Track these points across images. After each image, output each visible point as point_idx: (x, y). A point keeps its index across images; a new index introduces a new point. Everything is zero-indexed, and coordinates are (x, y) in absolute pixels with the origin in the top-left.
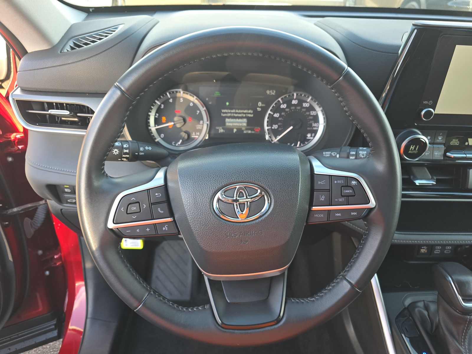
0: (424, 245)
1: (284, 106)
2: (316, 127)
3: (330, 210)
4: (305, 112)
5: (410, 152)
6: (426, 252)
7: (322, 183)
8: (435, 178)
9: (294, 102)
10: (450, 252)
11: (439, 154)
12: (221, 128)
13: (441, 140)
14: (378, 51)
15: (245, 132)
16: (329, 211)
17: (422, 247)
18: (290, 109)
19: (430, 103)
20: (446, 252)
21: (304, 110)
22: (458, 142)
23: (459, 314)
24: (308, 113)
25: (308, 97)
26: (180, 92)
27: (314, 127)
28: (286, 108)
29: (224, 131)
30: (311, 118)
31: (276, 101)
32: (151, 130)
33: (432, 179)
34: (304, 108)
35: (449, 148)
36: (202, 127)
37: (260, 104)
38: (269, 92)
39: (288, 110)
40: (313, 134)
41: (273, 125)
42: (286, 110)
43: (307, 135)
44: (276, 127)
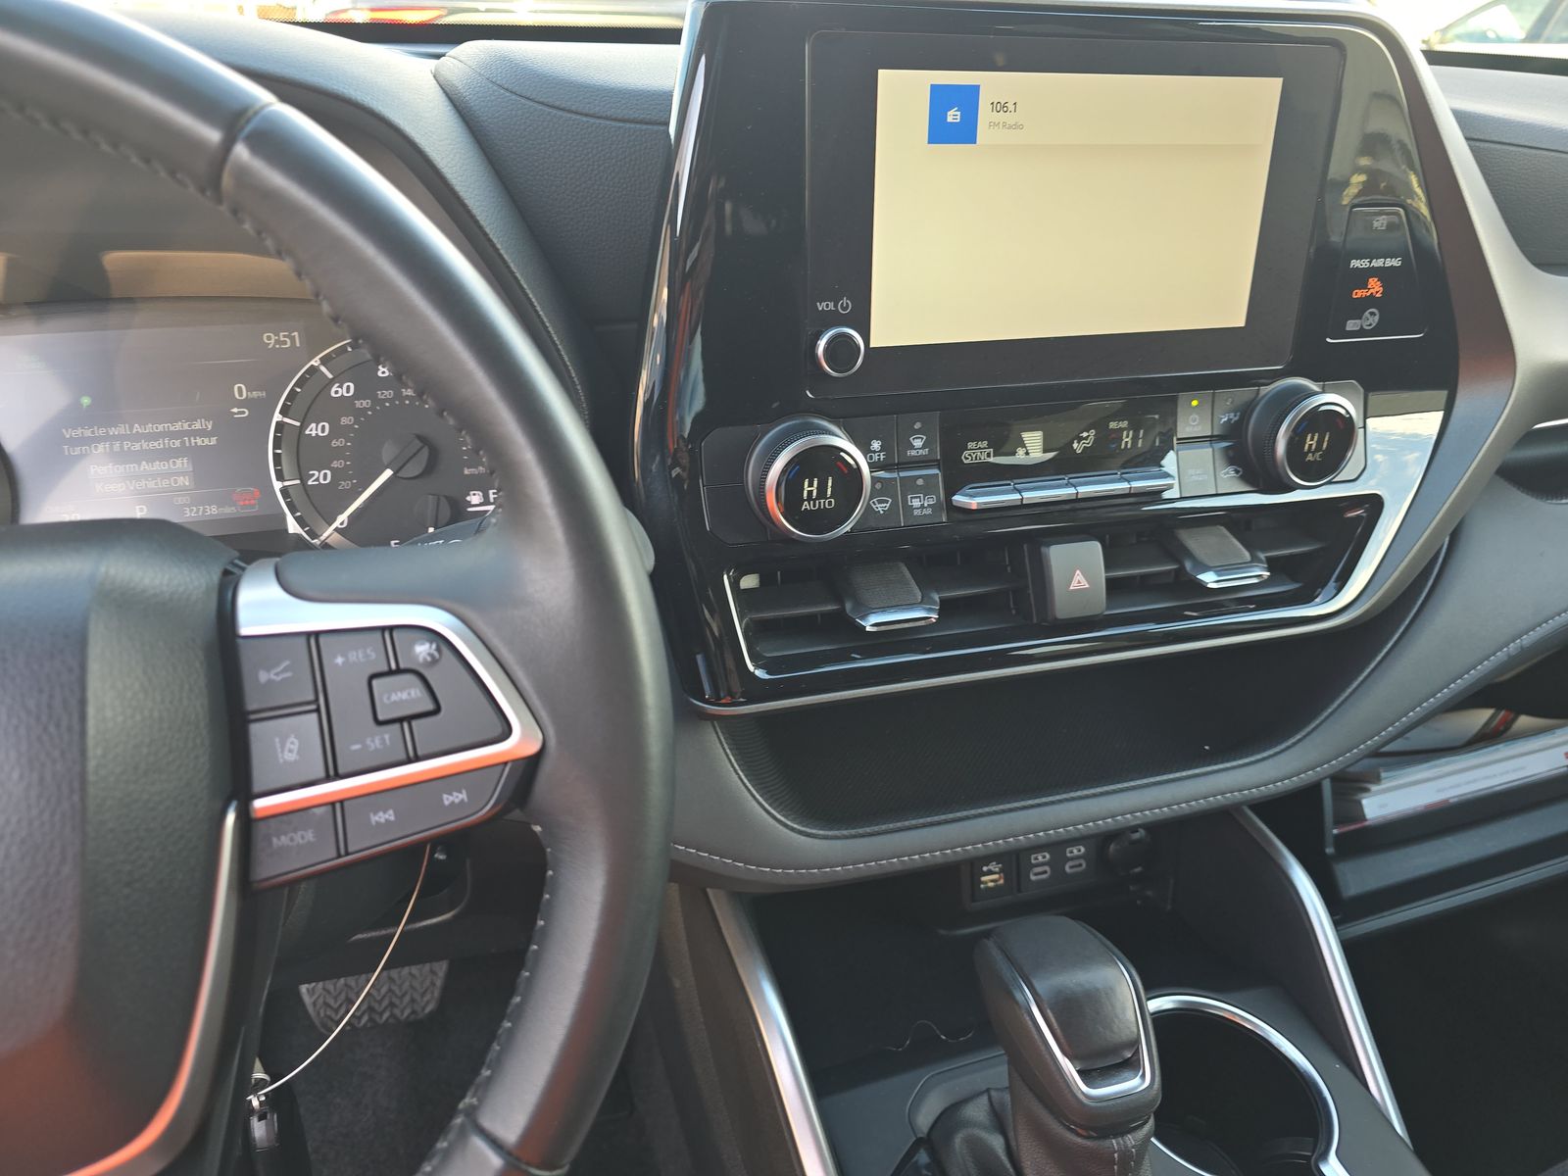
0: (987, 859)
1: (343, 390)
3: (342, 802)
5: (806, 506)
6: (1002, 882)
7: (277, 674)
8: (936, 597)
9: (386, 369)
10: (1084, 866)
11: (926, 505)
13: (923, 447)
14: (607, 118)
15: (189, 513)
16: (337, 805)
17: (985, 869)
19: (844, 309)
20: (1071, 867)
22: (988, 450)
23: (1079, 1140)
28: (357, 396)
31: (303, 371)
33: (924, 602)
35: (959, 477)
37: (240, 391)
38: (274, 338)
39: (364, 405)
40: (494, 494)
41: (311, 472)
42: (358, 404)
43: (468, 498)
44: (325, 479)
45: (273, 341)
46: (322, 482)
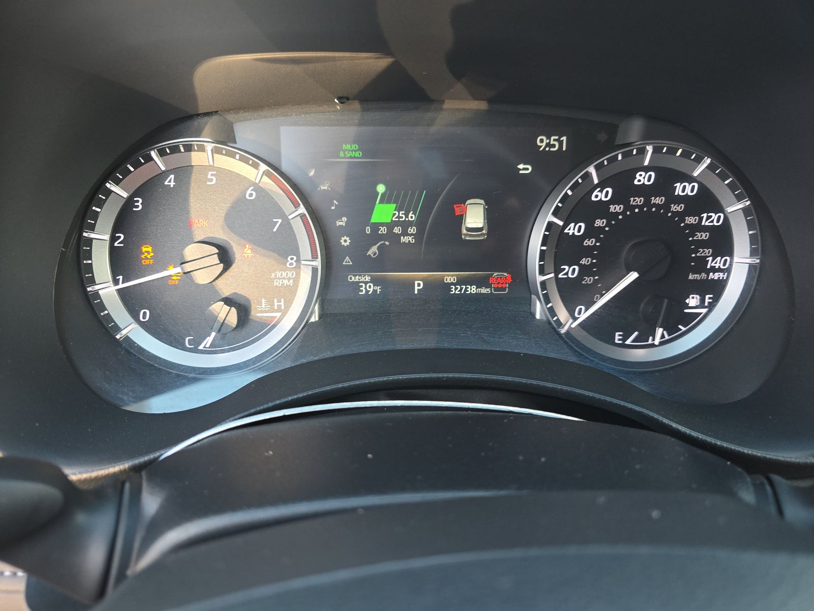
1: (603, 195)
2: (719, 270)
4: (682, 215)
9: (642, 179)
12: (368, 279)
15: (454, 291)
18: (628, 207)
21: (675, 208)
24: (691, 220)
25: (699, 160)
26: (202, 149)
27: (714, 270)
28: (613, 201)
29: (378, 289)
30: (704, 236)
31: (578, 178)
32: (96, 295)
34: (679, 200)
36: (296, 280)
38: (546, 141)
39: (618, 209)
40: (710, 298)
41: (562, 267)
42: (612, 208)
43: (687, 301)
44: (573, 274)
45: (544, 144)
46: (570, 276)
